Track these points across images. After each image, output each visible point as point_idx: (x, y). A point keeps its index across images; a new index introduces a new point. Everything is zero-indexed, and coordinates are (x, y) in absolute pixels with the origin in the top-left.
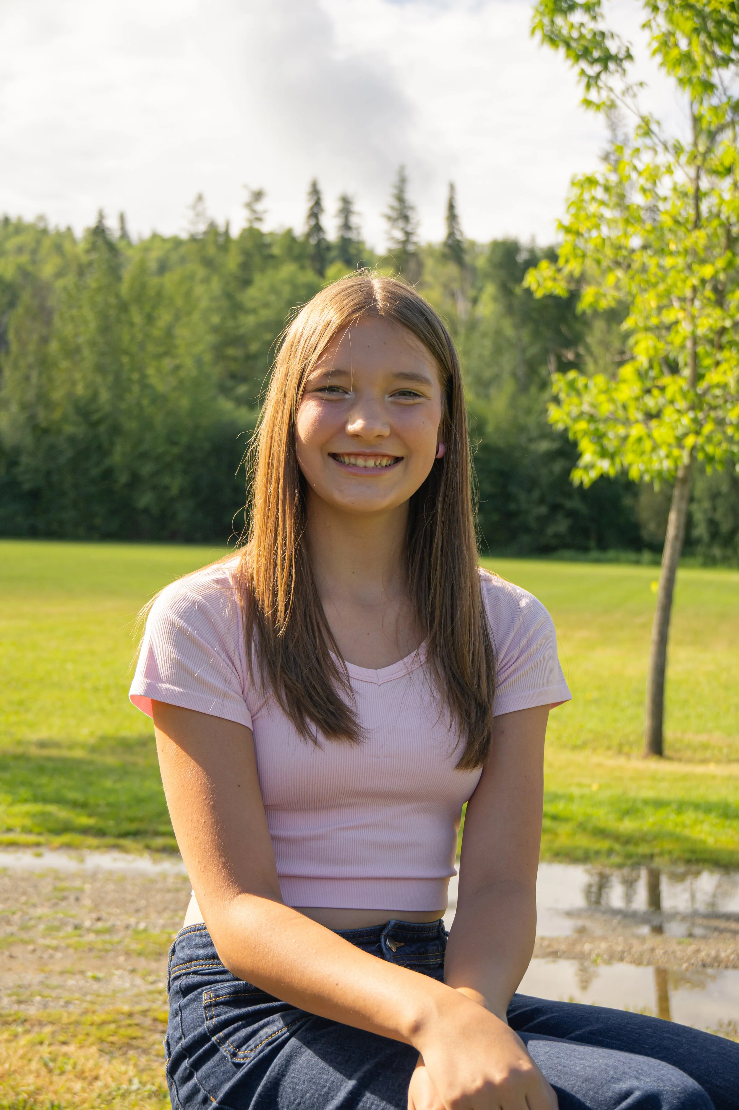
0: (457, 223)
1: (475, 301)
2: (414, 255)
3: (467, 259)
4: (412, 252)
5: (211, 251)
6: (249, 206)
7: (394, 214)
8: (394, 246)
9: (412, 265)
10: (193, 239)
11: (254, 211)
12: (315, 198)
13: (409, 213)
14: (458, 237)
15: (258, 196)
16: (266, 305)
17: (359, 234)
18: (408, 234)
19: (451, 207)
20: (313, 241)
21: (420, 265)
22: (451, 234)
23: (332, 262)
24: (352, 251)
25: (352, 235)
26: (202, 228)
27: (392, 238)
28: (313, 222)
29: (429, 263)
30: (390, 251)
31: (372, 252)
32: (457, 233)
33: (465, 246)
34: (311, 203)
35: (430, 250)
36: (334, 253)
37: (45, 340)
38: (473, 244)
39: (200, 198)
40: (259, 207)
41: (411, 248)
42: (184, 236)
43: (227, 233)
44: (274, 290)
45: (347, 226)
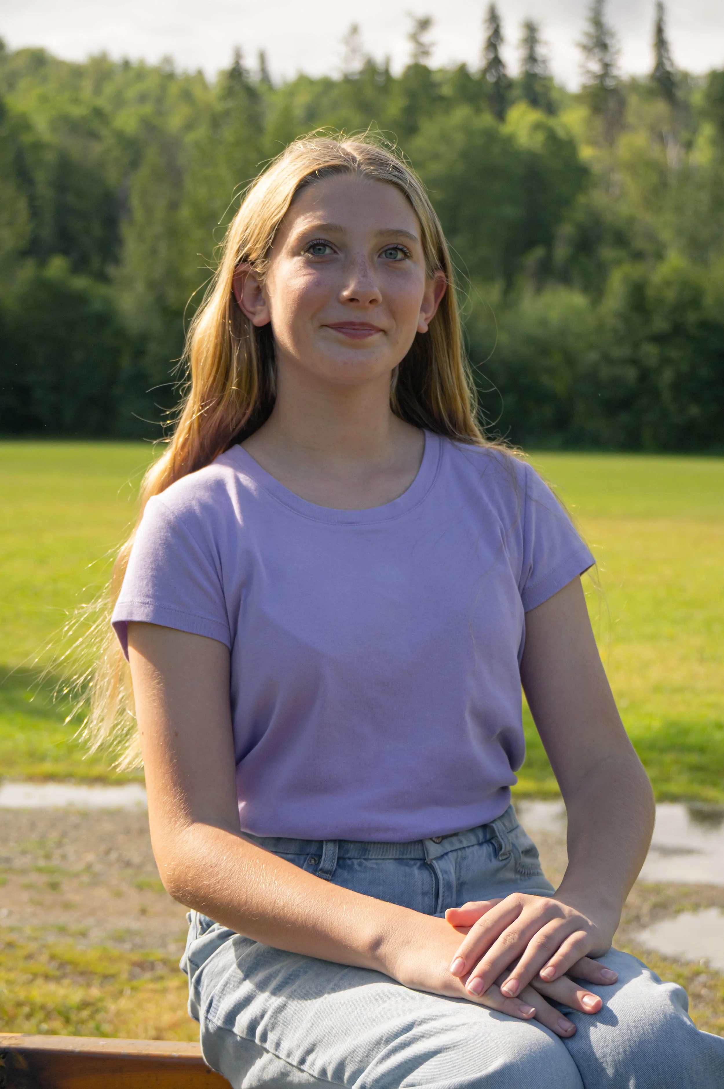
0: (667, 50)
1: (689, 145)
2: (614, 92)
3: (680, 94)
4: (612, 88)
5: (369, 92)
6: (414, 38)
7: (589, 42)
8: (591, 82)
9: (612, 104)
10: (348, 80)
11: (419, 44)
12: (495, 26)
13: (608, 41)
14: (669, 68)
15: (424, 24)
16: (436, 157)
17: (546, 67)
18: (606, 66)
19: (660, 30)
20: (491, 79)
21: (622, 103)
22: (660, 65)
23: (513, 103)
24: (538, 88)
25: (538, 70)
26: (357, 65)
27: (588, 72)
28: (491, 56)
29: (633, 101)
30: (585, 87)
31: (562, 90)
32: (667, 63)
33: (677, 79)
34: (489, 33)
35: (634, 85)
36: (517, 92)
37: (174, 206)
38: (686, 76)
39: (355, 30)
40: (426, 38)
41: (610, 83)
42: (336, 76)
43: (387, 72)
44: (445, 138)
45: (532, 58)
